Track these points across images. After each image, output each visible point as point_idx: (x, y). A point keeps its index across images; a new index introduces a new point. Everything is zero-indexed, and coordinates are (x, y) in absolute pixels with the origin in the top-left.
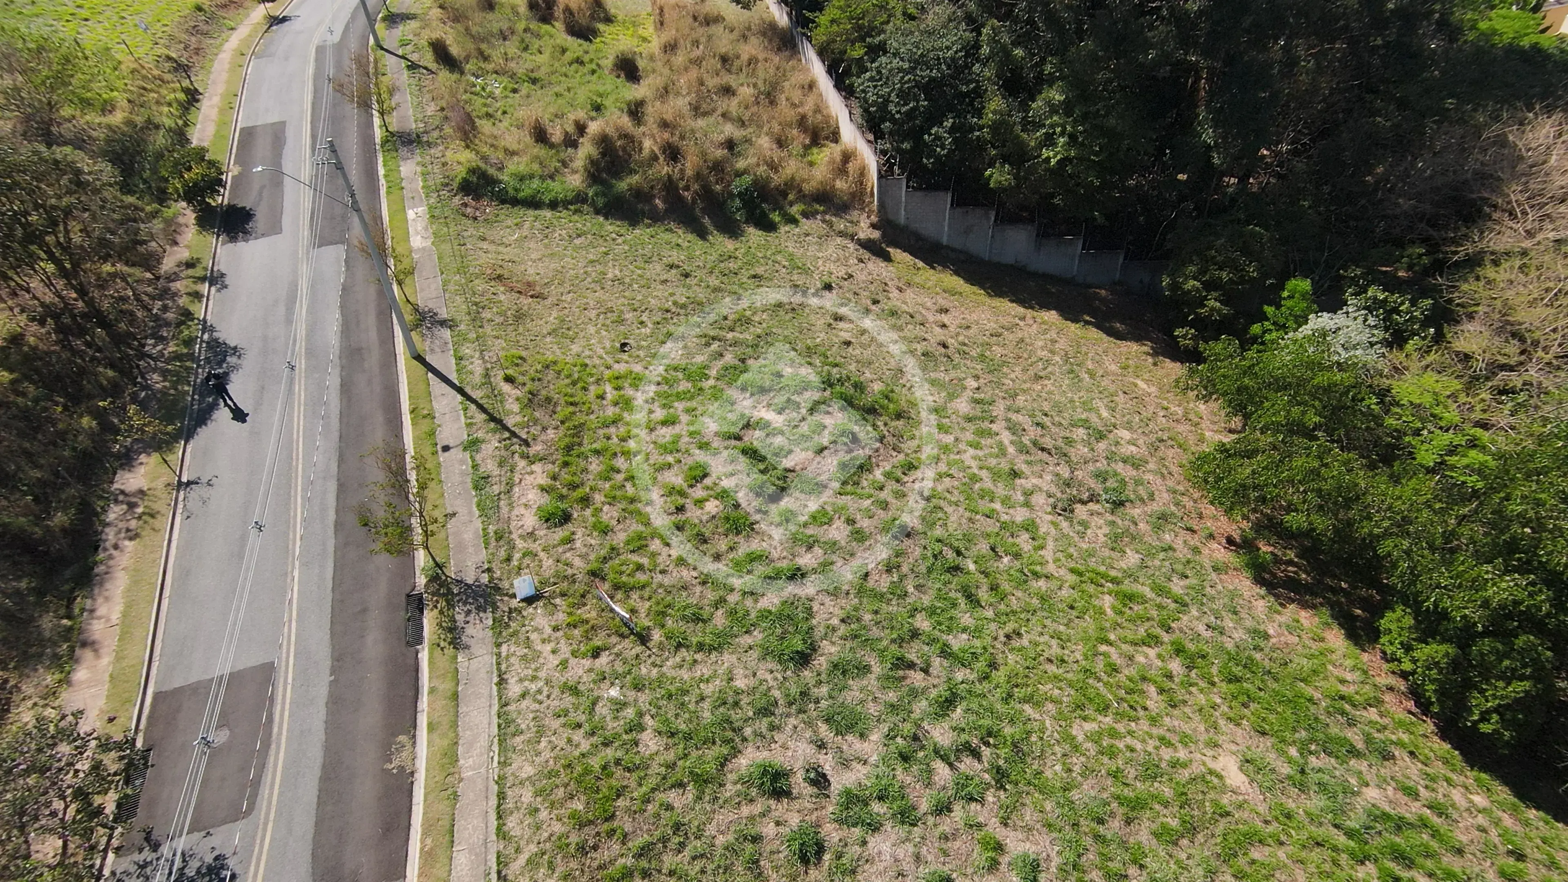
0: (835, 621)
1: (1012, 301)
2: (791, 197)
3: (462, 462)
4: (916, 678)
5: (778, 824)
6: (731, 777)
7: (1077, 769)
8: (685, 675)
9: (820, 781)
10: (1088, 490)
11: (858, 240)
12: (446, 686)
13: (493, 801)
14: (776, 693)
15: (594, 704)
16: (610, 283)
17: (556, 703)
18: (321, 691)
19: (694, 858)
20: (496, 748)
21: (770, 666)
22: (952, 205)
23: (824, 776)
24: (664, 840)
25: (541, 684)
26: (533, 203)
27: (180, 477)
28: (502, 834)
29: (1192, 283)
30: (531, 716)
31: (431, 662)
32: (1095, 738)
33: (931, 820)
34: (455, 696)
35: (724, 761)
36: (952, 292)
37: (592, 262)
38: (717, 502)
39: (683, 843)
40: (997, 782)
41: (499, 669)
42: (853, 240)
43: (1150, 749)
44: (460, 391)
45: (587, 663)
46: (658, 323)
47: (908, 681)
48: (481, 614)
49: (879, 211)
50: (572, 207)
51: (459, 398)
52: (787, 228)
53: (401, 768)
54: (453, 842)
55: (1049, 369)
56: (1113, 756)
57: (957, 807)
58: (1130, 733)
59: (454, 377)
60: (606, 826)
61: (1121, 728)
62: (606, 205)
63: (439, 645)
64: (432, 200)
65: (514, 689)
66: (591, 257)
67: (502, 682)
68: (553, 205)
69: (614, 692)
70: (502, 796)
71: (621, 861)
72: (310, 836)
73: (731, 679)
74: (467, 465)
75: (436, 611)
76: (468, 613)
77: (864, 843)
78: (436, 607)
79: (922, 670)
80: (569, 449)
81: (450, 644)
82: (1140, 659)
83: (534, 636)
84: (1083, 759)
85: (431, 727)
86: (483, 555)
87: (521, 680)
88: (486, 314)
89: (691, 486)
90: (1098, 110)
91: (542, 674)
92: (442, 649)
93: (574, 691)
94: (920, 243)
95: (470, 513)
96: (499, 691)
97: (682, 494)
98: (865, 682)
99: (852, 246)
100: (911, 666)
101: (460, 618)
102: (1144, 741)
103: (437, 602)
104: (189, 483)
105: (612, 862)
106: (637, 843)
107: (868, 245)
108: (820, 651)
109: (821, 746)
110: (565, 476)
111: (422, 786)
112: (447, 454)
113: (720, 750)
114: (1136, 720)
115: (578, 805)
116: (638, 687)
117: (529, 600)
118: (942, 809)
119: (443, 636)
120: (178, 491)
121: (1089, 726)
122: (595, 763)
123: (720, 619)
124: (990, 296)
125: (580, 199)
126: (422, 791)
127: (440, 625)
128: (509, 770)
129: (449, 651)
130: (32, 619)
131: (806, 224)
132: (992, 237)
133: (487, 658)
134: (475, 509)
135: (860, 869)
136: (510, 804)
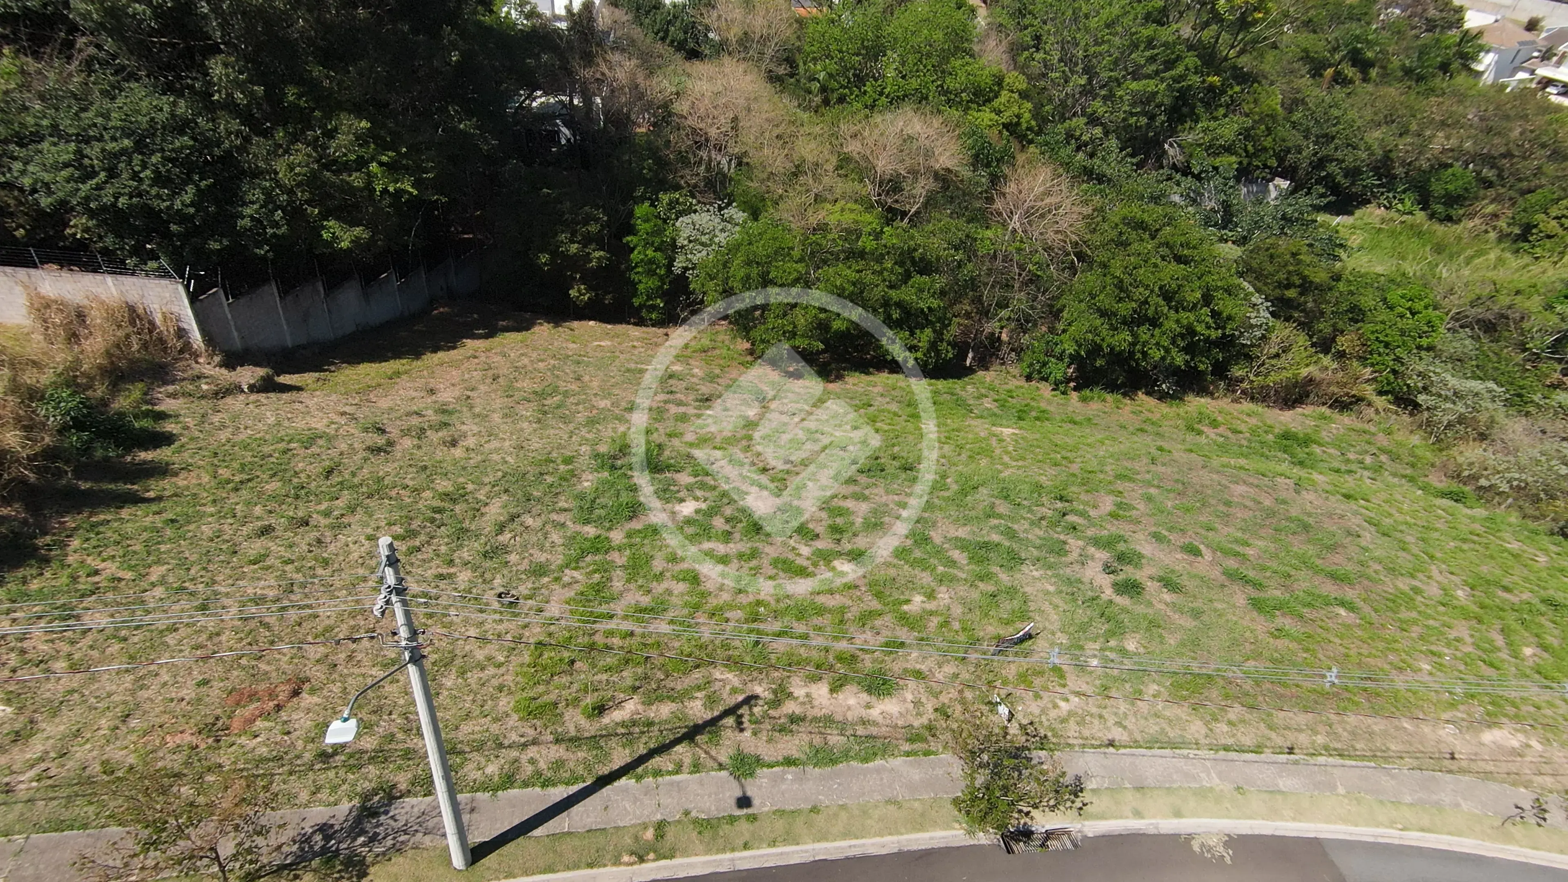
3: (777, 780)
12: (1130, 798)
13: (1233, 755)
20: (1185, 752)
22: (280, 296)
25: (1105, 713)
28: (1258, 750)
31: (1102, 817)
41: (1100, 746)
44: (606, 779)
45: (1070, 678)
48: (1034, 762)
51: (623, 781)
53: (1226, 844)
63: (1081, 809)
65: (1117, 734)
67: (1112, 744)
70: (1226, 749)
74: (784, 773)
75: (1035, 813)
78: (1027, 814)
81: (1077, 796)
83: (1052, 715)
85: (1178, 814)
86: (945, 757)
87: (1107, 728)
92: (1084, 805)
93: (1103, 689)
96: (1125, 747)
103: (1020, 811)
111: (1237, 821)
112: (756, 802)
119: (1069, 804)
126: (1242, 821)
127: (1053, 808)
128: (1202, 740)
129: (1086, 796)
132: (329, 311)
133: (1088, 758)
134: (871, 765)
136: (1230, 741)
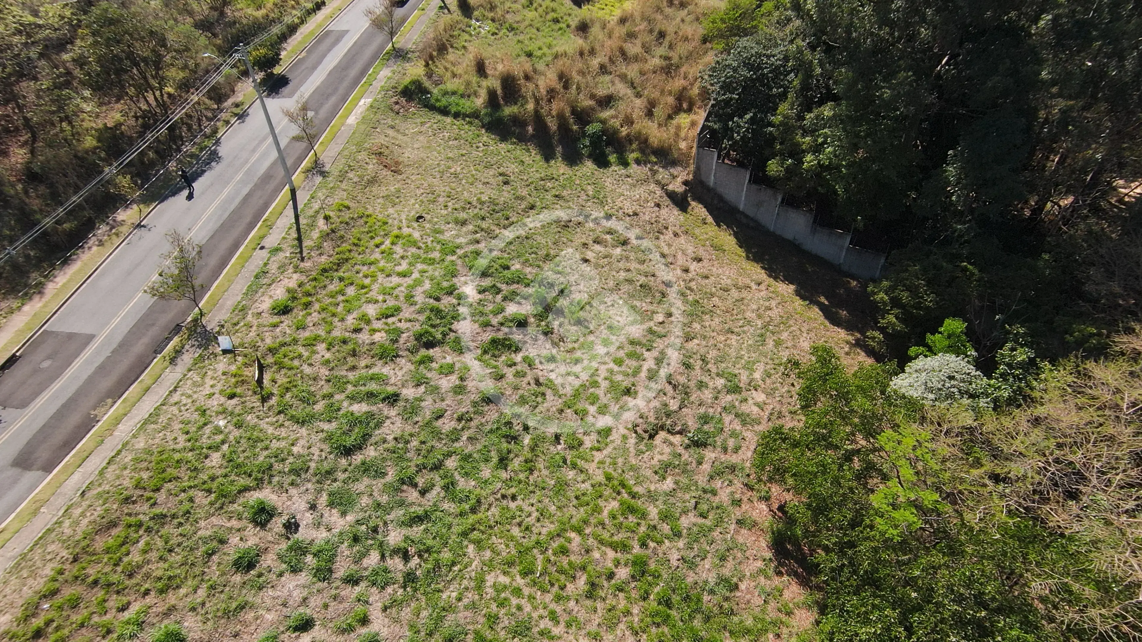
0: (390, 438)
1: (763, 268)
2: (634, 146)
3: (263, 259)
4: (413, 495)
5: (241, 539)
6: (241, 500)
7: (466, 601)
8: (270, 430)
9: (292, 526)
10: (683, 425)
11: (666, 190)
12: (149, 382)
13: (113, 453)
14: (313, 465)
15: (205, 424)
16: (449, 175)
17: (188, 415)
18: (101, 359)
19: (181, 535)
20: (138, 426)
21: (323, 446)
22: (750, 181)
23: (299, 526)
24: (174, 516)
25: (190, 401)
26: (444, 112)
27: (141, 222)
28: (102, 473)
29: (882, 295)
30: (169, 416)
31: (155, 366)
32: (499, 589)
33: (338, 583)
34: (148, 389)
35: (246, 489)
36: (718, 248)
37: (449, 158)
38: (384, 335)
39: (182, 524)
40: (404, 582)
41: (178, 383)
42: (663, 188)
43: (535, 615)
44: (297, 217)
45: (223, 399)
46: (456, 209)
47: (404, 494)
48: (197, 350)
49: (695, 172)
50: (467, 119)
51: (293, 221)
52: (616, 168)
53: (96, 416)
54: (80, 465)
55: (745, 328)
56: (501, 605)
57: (363, 584)
58: (531, 598)
59: (300, 207)
60: (151, 494)
61: (526, 591)
62: (489, 123)
63: (166, 358)
64: (380, 96)
65: (176, 397)
66: (450, 155)
67: (175, 390)
68: (456, 115)
69: (222, 423)
70: (119, 453)
71: (141, 517)
72: (34, 432)
73: (293, 445)
74: (263, 261)
75: (180, 339)
76: (193, 346)
77: (281, 575)
78: (183, 336)
79: (420, 492)
80: (325, 270)
81: (170, 359)
82: (596, 555)
83: (210, 373)
84: (477, 597)
85: (125, 400)
86: (226, 317)
87: (182, 395)
88: (351, 175)
89: (377, 319)
90: (860, 131)
91: (195, 396)
92: (165, 361)
93: (203, 412)
94: (721, 204)
95: (242, 290)
96: (167, 396)
97: (368, 322)
98: (374, 483)
99: (659, 192)
100: (415, 486)
101: (187, 347)
102: (535, 608)
103: (186, 334)
104: (144, 226)
105: (137, 514)
106: (157, 510)
107: (672, 196)
108: (364, 452)
109: (313, 507)
110: (308, 287)
111: (96, 430)
112: (260, 251)
113: (249, 482)
114: (544, 591)
115: (145, 475)
116: (239, 426)
117: (225, 352)
118: (352, 581)
119: (171, 354)
120: (135, 229)
121: (504, 580)
122: (177, 456)
123: (319, 407)
124: (748, 258)
125: (475, 115)
127: (175, 347)
128: (134, 440)
129: (167, 363)
130: (28, 272)
131: (634, 169)
132: (778, 214)
133: (179, 374)
134: (245, 288)
135: (265, 590)
136: (118, 459)
